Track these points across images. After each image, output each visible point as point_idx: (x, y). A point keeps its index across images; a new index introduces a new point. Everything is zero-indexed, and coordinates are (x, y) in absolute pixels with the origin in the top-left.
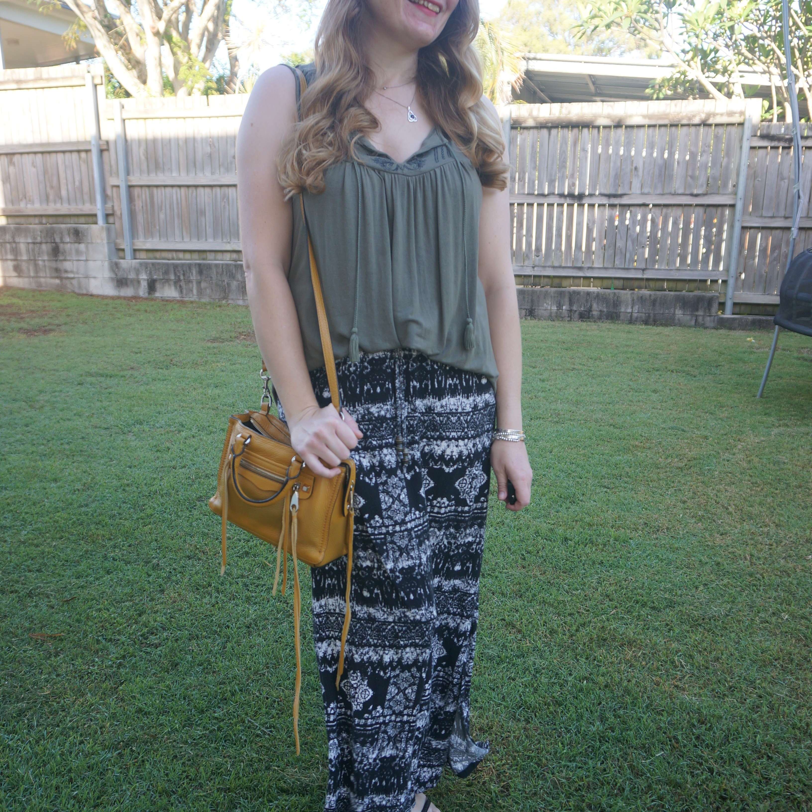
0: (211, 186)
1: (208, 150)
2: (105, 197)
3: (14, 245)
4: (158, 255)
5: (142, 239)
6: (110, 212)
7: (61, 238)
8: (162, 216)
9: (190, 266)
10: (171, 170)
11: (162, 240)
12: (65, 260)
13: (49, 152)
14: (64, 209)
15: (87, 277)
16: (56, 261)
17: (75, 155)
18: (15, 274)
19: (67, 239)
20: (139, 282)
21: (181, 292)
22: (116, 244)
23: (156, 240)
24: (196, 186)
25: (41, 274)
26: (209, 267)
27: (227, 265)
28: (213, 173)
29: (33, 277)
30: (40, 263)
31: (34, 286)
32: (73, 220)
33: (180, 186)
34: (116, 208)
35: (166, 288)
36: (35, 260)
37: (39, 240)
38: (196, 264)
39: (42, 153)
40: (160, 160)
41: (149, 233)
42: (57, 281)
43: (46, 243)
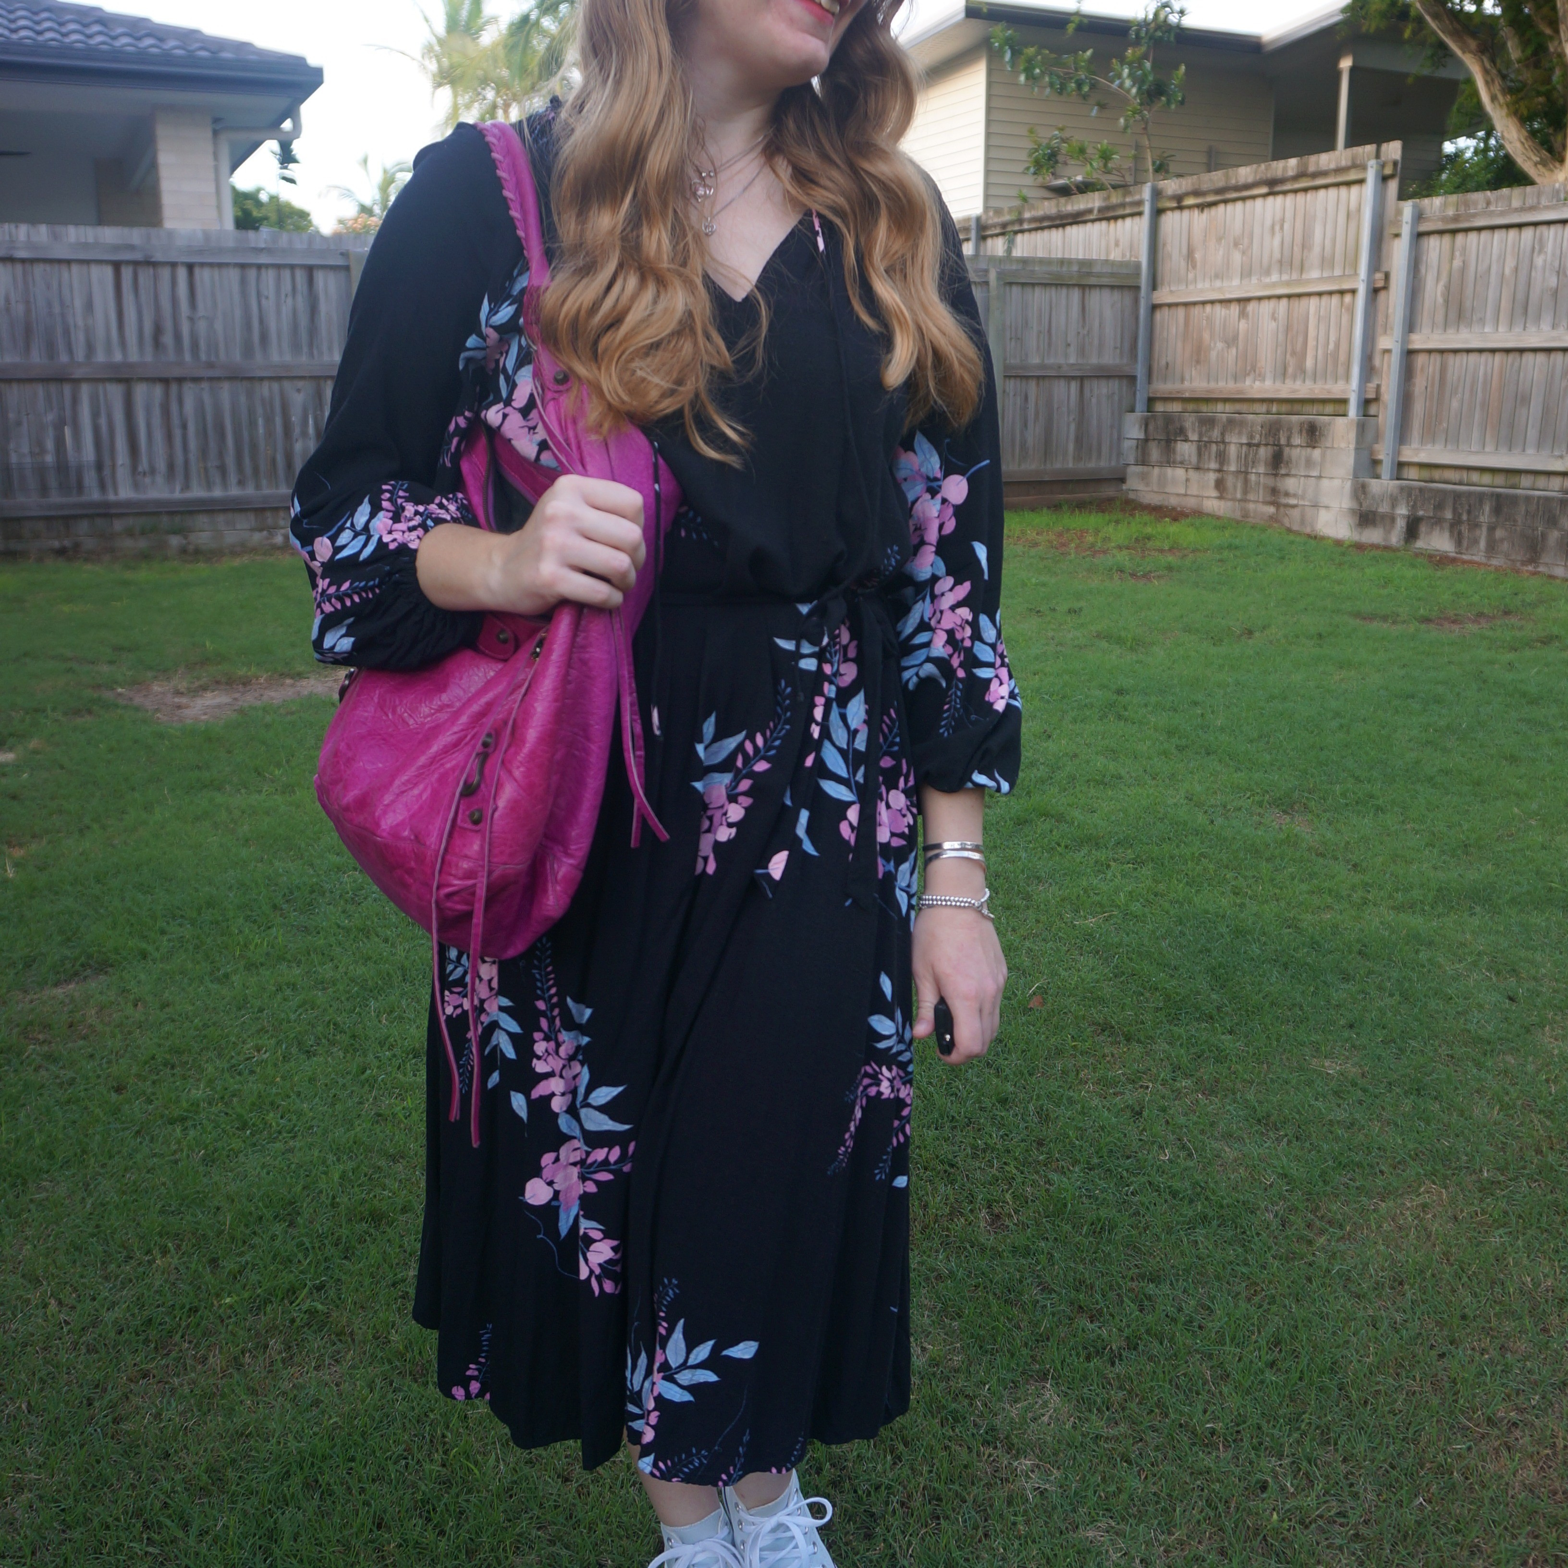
0: (1548, 350)
1: (1553, 281)
2: (1369, 370)
3: (1222, 447)
4: (1437, 474)
5: (1415, 444)
6: (1371, 395)
7: (1289, 438)
8: (1455, 404)
9: (1481, 497)
10: (1482, 321)
11: (1449, 447)
12: (1287, 475)
13: (1299, 296)
14: (1302, 389)
15: (1316, 506)
16: (1276, 475)
17: (1335, 299)
18: (1214, 493)
19: (1297, 440)
20: (1393, 519)
21: (1459, 542)
22: (1372, 452)
23: (1438, 447)
24: (1522, 351)
25: (1251, 496)
26: (1514, 500)
27: (1547, 499)
28: (1554, 326)
29: (1240, 501)
30: (1253, 477)
31: (1238, 515)
32: (1316, 408)
33: (1493, 351)
34: (1383, 389)
35: (1436, 532)
36: (1246, 473)
37: (1256, 441)
38: (1492, 494)
39: (1289, 296)
40: (1468, 304)
41: (1430, 435)
42: (1271, 510)
43: (1266, 445)
